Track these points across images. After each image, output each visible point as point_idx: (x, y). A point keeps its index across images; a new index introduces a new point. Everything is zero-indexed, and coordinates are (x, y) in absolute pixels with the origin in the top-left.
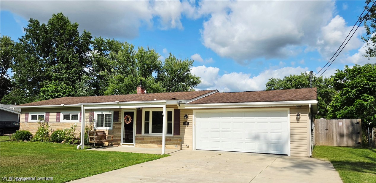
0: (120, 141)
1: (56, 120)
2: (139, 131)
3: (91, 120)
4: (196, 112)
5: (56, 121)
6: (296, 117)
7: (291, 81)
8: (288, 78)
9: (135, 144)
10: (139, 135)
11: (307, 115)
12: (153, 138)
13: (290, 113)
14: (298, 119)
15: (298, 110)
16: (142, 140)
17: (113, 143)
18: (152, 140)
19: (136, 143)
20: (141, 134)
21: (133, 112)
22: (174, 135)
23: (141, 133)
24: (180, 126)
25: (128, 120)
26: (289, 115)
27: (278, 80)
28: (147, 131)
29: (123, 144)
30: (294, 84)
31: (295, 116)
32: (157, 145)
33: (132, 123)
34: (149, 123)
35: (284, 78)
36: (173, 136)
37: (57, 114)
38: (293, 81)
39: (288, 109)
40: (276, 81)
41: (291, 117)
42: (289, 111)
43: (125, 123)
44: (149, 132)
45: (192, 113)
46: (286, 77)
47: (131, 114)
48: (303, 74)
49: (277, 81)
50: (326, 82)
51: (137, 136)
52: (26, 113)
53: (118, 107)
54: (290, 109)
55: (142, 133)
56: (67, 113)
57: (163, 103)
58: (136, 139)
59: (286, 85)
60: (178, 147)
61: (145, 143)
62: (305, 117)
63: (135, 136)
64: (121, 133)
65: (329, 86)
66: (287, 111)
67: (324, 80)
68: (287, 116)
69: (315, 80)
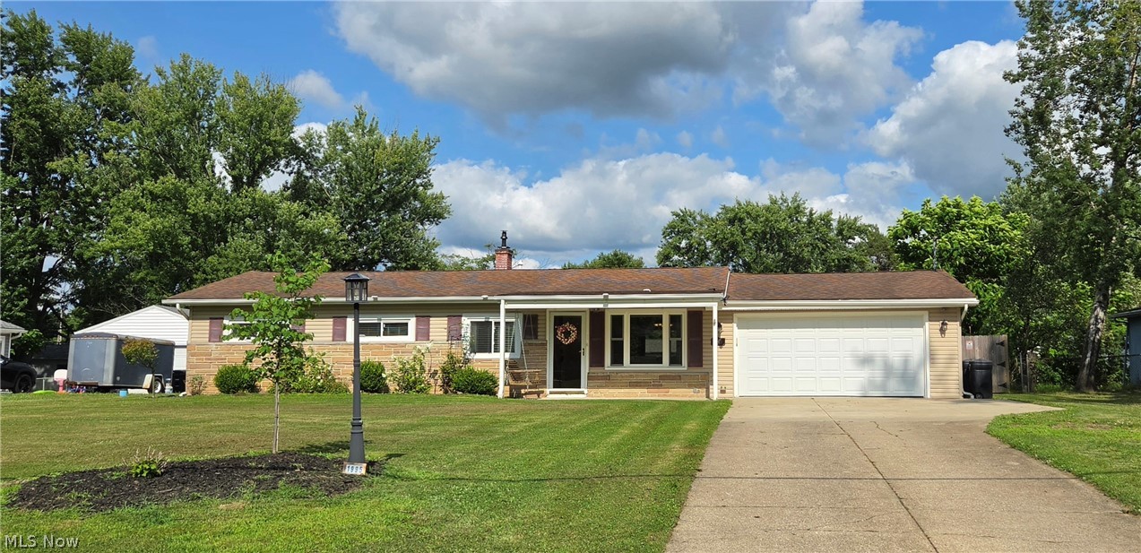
0: (545, 384)
1: (333, 337)
2: (597, 360)
3: (455, 335)
4: (739, 319)
5: (331, 339)
6: (939, 327)
7: (741, 220)
8: (733, 210)
9: (586, 391)
10: (597, 370)
11: (958, 323)
12: (634, 374)
13: (930, 321)
14: (942, 331)
15: (942, 314)
16: (607, 381)
17: (523, 391)
18: (634, 380)
19: (589, 387)
20: (603, 366)
21: (580, 317)
22: (689, 366)
23: (602, 364)
24: (702, 348)
25: (567, 334)
26: (927, 324)
27: (702, 217)
28: (617, 359)
29: (551, 393)
30: (750, 230)
31: (938, 325)
32: (646, 390)
33: (577, 343)
34: (622, 343)
35: (720, 211)
36: (686, 369)
37: (334, 321)
38: (748, 221)
39: (927, 312)
40: (694, 219)
41: (932, 327)
42: (927, 317)
43: (557, 343)
44: (622, 363)
45: (732, 319)
46: (724, 208)
47: (575, 320)
48: (774, 202)
49: (698, 218)
50: (843, 230)
51: (591, 371)
52: (211, 319)
53: (601, 306)
54: (930, 313)
55: (606, 365)
56: (372, 320)
57: (712, 300)
58: (590, 378)
59: (729, 235)
60: (699, 392)
61: (613, 387)
62: (955, 328)
63: (587, 371)
64: (545, 365)
65: (849, 243)
66: (922, 316)
67: (835, 224)
68: (922, 326)
69: (810, 222)
